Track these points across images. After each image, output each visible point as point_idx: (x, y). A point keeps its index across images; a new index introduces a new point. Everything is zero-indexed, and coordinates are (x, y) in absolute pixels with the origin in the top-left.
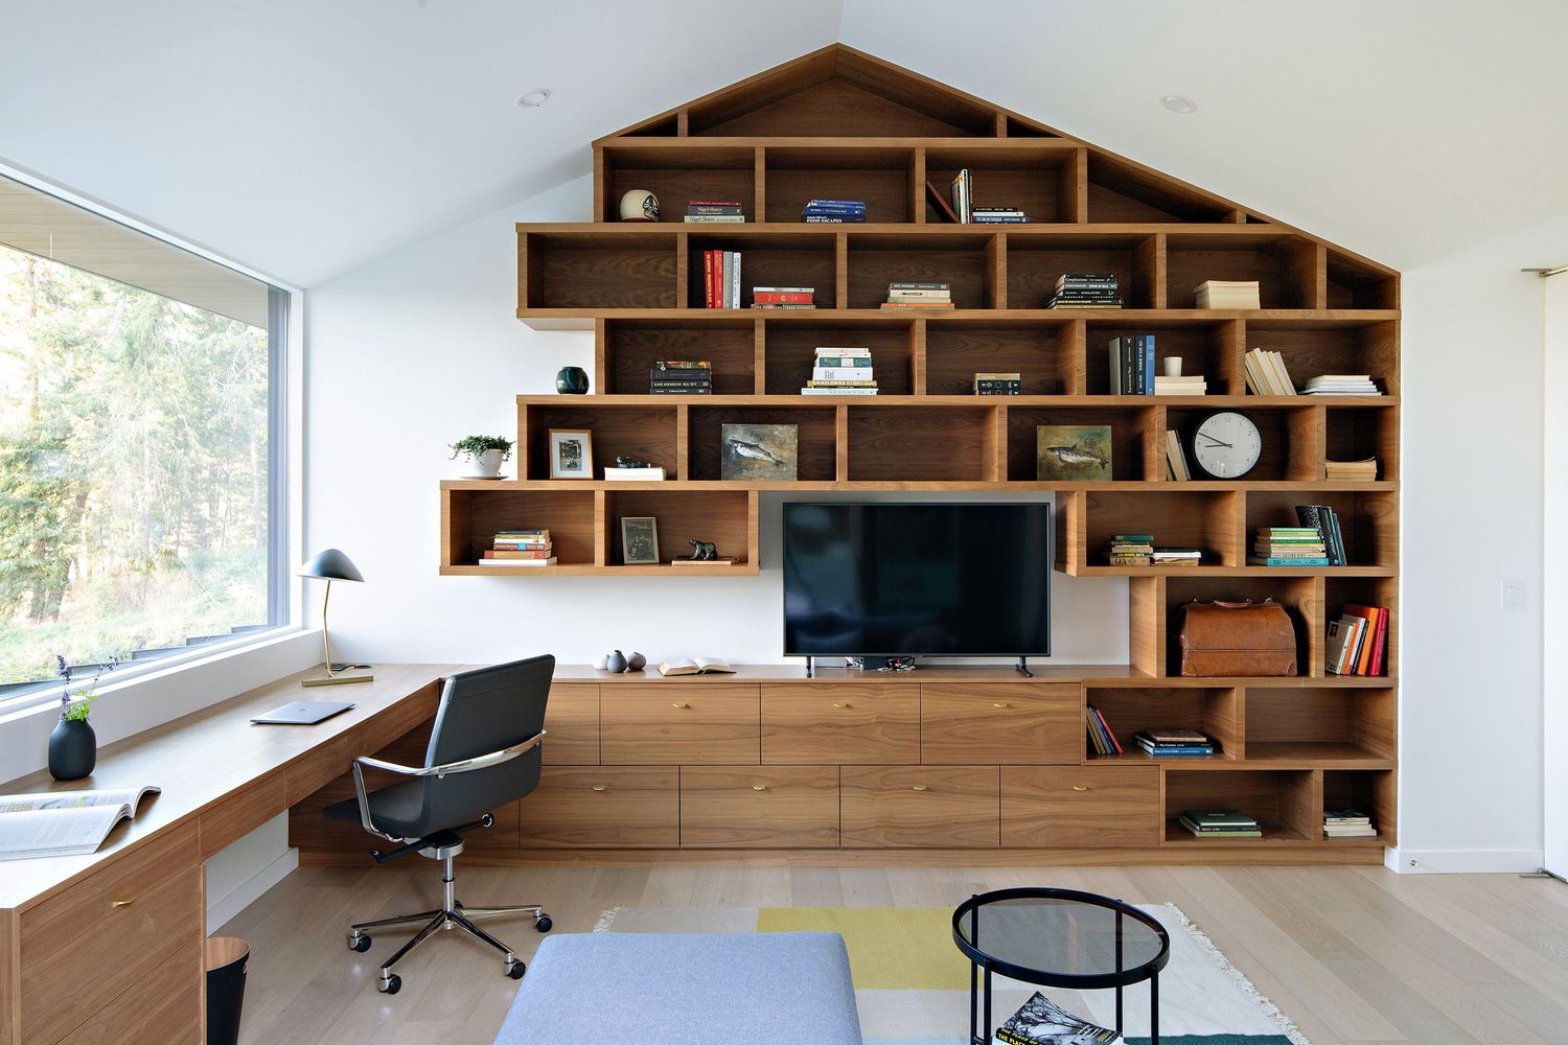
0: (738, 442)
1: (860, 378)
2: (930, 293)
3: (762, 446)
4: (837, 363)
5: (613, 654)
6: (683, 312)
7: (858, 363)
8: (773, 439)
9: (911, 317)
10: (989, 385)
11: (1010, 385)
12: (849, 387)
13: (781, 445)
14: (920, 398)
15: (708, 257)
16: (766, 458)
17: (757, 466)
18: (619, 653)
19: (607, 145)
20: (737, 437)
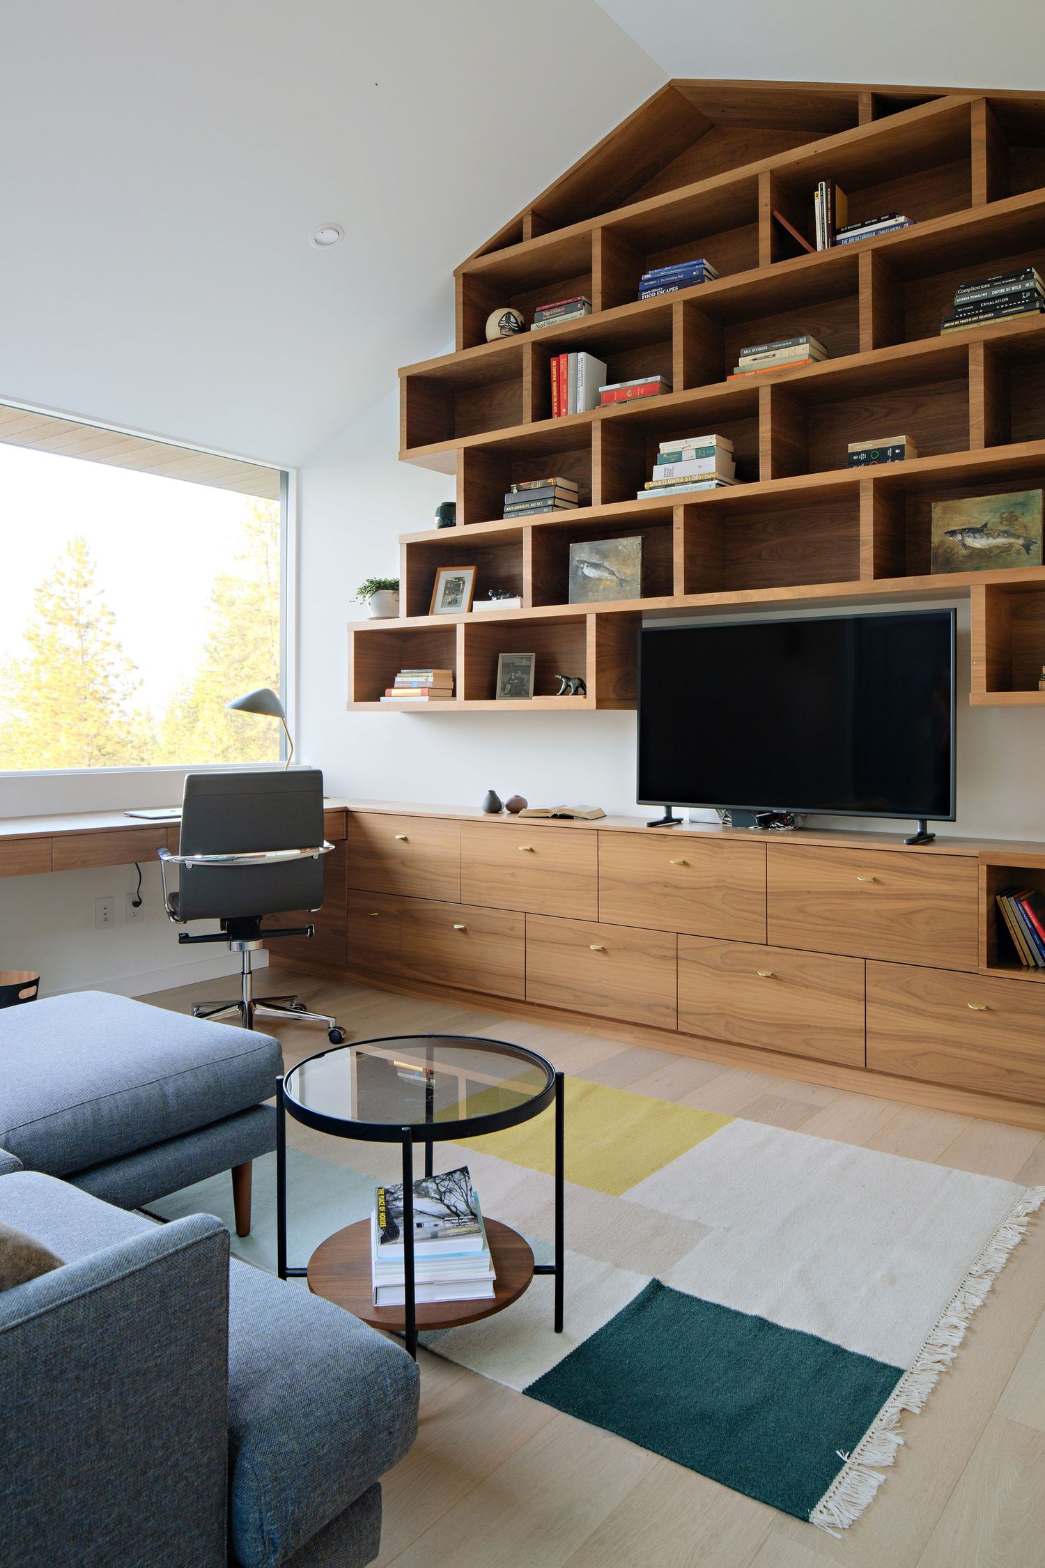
0: (584, 562)
1: (703, 471)
2: (785, 352)
3: (606, 564)
4: (677, 457)
5: (487, 794)
6: (528, 428)
7: (702, 453)
8: (617, 553)
9: (753, 386)
10: (862, 457)
11: (890, 453)
12: (686, 483)
13: (625, 560)
14: (766, 485)
15: (554, 363)
16: (610, 577)
17: (601, 587)
18: (492, 793)
19: (465, 270)
20: (584, 557)
